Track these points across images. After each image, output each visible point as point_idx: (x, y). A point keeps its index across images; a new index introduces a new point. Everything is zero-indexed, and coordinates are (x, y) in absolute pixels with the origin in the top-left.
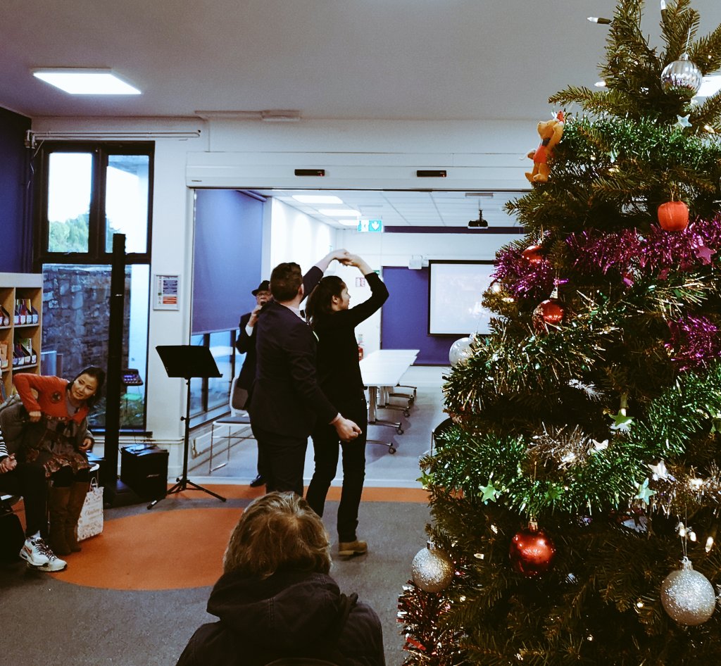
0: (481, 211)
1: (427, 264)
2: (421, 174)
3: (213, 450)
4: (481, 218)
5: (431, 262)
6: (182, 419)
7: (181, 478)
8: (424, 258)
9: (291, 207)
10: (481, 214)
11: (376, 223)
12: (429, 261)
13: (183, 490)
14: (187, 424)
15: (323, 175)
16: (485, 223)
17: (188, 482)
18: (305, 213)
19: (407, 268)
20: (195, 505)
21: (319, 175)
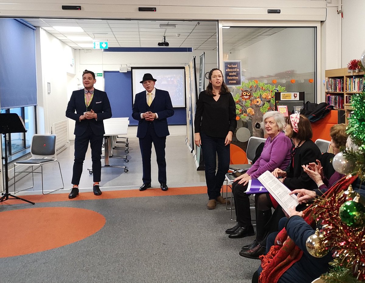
0: (165, 37)
1: (130, 69)
2: (141, 9)
3: (15, 178)
4: (165, 41)
5: (132, 68)
6: (3, 158)
7: (4, 193)
8: (128, 66)
9: (50, 34)
10: (165, 39)
11: (104, 43)
12: (131, 67)
13: (7, 199)
14: (6, 161)
15: (80, 9)
16: (167, 44)
17: (10, 194)
18: (58, 39)
19: (119, 72)
20: (15, 207)
21: (78, 9)
